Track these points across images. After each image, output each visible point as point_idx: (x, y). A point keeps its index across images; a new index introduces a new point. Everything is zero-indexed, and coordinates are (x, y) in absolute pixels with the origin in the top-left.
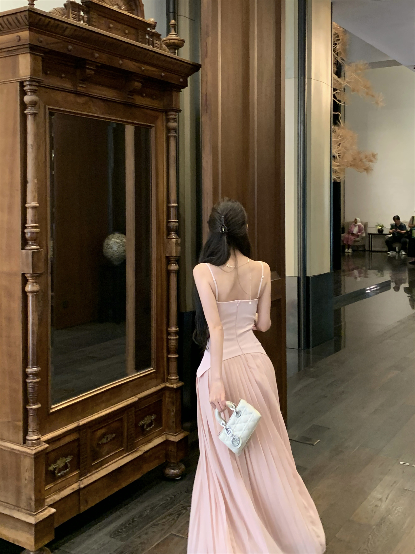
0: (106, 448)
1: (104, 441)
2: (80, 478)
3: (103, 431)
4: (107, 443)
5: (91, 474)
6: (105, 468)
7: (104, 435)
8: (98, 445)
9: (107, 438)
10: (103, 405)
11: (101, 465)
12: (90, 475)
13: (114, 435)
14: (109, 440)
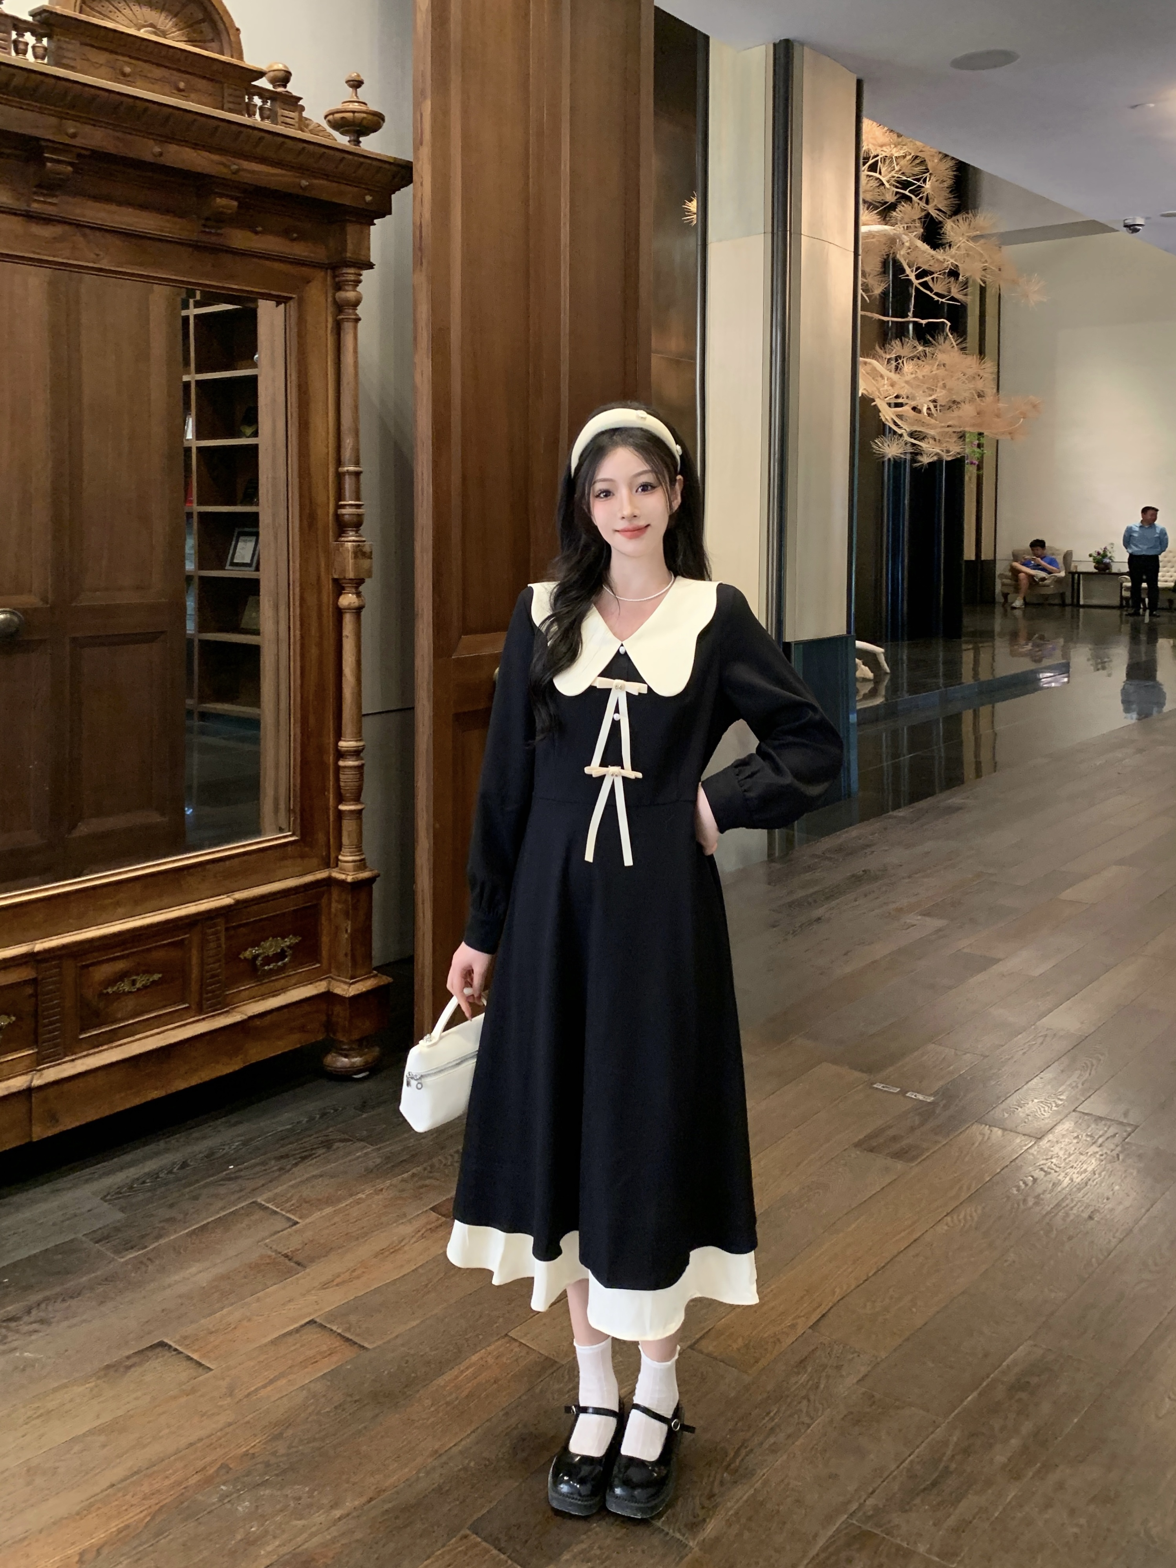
0: (130, 1004)
1: (125, 987)
2: (39, 1065)
3: (121, 965)
4: (130, 992)
5: (73, 1057)
6: (121, 1045)
7: (121, 976)
8: (101, 995)
9: (134, 983)
10: (120, 911)
11: (111, 1038)
12: (73, 1060)
13: (156, 977)
14: (138, 985)
